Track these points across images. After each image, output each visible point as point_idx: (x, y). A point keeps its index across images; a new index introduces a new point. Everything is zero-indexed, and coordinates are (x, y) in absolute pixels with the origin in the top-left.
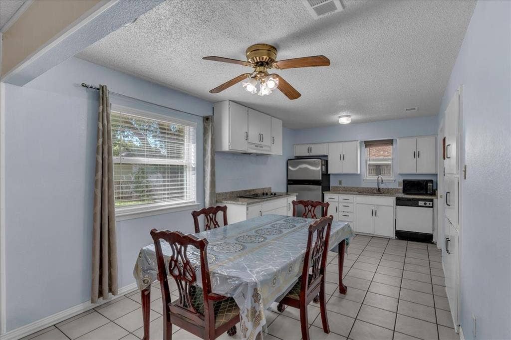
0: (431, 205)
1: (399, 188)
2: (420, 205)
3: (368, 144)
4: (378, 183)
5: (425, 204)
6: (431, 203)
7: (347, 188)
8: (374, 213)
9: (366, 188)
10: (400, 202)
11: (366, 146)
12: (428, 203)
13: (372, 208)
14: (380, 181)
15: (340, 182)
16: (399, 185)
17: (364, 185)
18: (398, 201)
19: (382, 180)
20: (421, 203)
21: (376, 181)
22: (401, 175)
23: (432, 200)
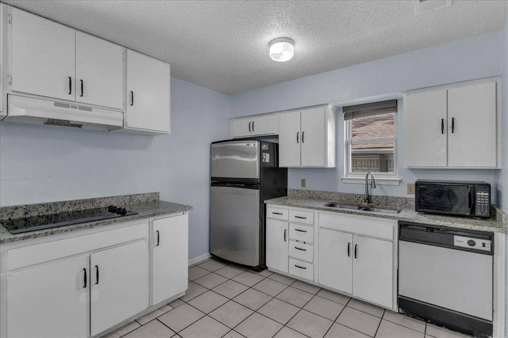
0: (488, 248)
1: (408, 196)
2: (456, 244)
4: (367, 185)
5: (472, 243)
6: (488, 242)
7: (314, 192)
8: (353, 251)
9: (346, 195)
10: (406, 232)
11: (346, 117)
12: (479, 243)
13: (349, 238)
14: (369, 182)
15: (303, 183)
16: (409, 192)
17: (343, 189)
18: (403, 230)
19: (373, 180)
20: (461, 241)
21: (364, 182)
22: (413, 170)
23: (490, 236)
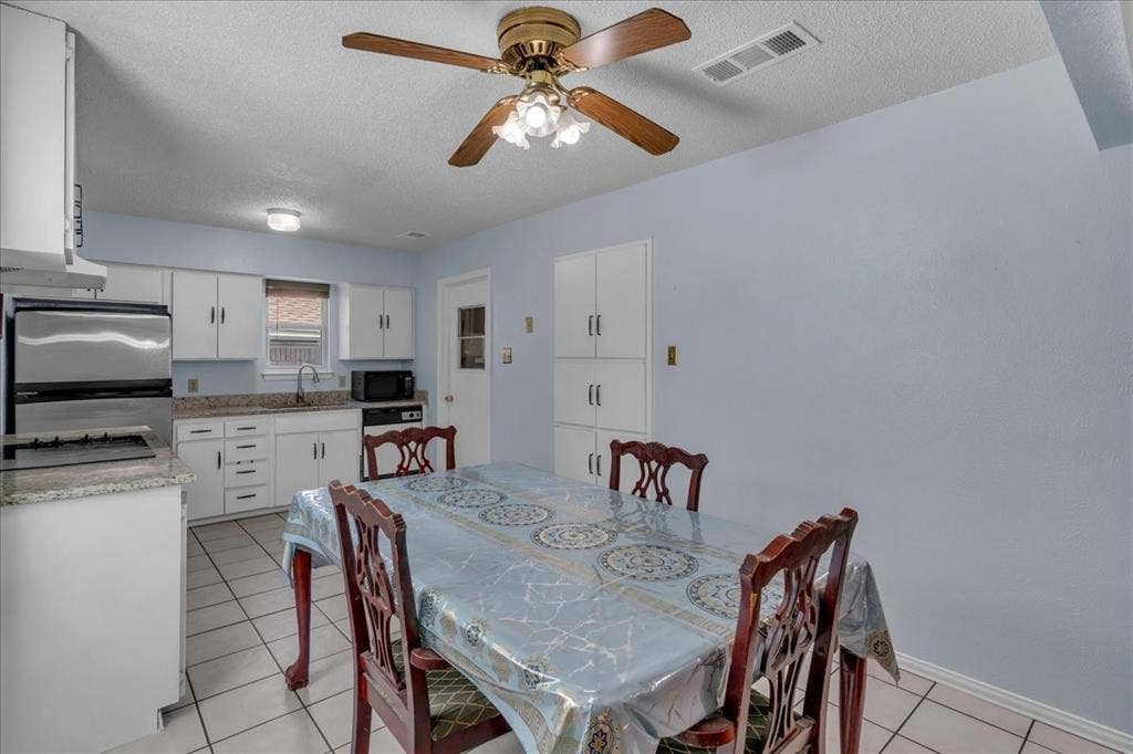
0: (420, 417)
1: (342, 389)
2: (404, 418)
3: (274, 287)
4: (300, 380)
5: (412, 416)
6: (420, 413)
7: (217, 398)
8: (319, 452)
9: (269, 396)
11: (269, 293)
12: (415, 414)
13: (313, 439)
15: (193, 386)
16: (342, 383)
17: (262, 389)
18: (367, 417)
19: (316, 374)
20: (406, 416)
21: (296, 377)
23: (420, 408)
